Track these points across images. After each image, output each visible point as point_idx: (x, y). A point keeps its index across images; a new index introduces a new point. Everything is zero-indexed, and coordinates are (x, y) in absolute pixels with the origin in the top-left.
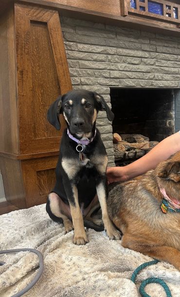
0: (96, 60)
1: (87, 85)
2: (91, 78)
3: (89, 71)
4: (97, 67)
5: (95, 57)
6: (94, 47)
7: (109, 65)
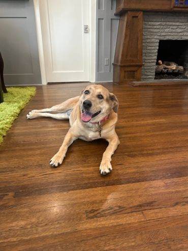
0: (155, 29)
1: (150, 39)
2: (152, 36)
4: (155, 31)
5: (155, 27)
6: (156, 23)
7: (161, 30)
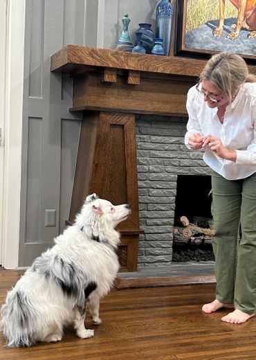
0: (167, 150)
1: (154, 172)
2: (160, 166)
3: (158, 160)
4: (168, 156)
5: (167, 147)
6: (167, 138)
7: (180, 154)
